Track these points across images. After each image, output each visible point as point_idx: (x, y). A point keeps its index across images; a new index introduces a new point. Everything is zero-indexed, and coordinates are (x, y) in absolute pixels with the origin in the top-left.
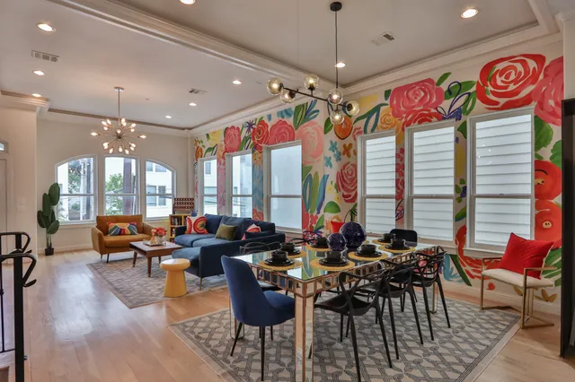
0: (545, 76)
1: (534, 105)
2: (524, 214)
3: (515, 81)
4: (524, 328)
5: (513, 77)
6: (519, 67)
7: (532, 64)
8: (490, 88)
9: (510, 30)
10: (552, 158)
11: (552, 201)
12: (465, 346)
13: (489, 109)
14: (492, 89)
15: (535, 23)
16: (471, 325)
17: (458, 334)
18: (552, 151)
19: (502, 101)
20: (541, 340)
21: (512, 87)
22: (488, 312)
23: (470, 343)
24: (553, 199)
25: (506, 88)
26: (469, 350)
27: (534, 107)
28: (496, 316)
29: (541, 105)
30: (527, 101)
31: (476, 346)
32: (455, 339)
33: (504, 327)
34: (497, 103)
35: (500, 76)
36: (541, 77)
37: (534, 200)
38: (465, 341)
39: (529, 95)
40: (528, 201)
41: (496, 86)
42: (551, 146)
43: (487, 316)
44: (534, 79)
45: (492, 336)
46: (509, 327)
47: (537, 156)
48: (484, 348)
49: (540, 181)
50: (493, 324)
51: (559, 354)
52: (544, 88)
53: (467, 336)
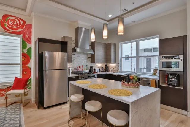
0: (25, 27)
1: (22, 35)
2: (17, 70)
3: (16, 25)
4: (24, 106)
5: (15, 23)
6: (18, 22)
7: (22, 22)
8: (6, 24)
9: (18, 8)
10: (27, 52)
11: (27, 65)
12: (12, 122)
13: (6, 31)
14: (8, 25)
15: (25, 10)
16: (7, 114)
17: (6, 120)
18: (27, 50)
19: (11, 30)
20: (30, 107)
21: (15, 27)
22: (9, 107)
23: (13, 120)
24: (27, 64)
25: (13, 26)
26: (14, 122)
27: (22, 36)
28: (13, 107)
29: (24, 36)
30: (20, 33)
31: (16, 119)
32: (6, 122)
33: (18, 109)
34: (9, 31)
35: (11, 21)
36: (24, 27)
37: (22, 65)
38: (11, 120)
39: (20, 31)
40: (19, 66)
41: (9, 24)
42: (27, 49)
43: (10, 108)
44: (22, 27)
45: (18, 114)
46: (20, 108)
47: (23, 51)
48: (18, 118)
49: (23, 59)
50: (14, 110)
51: (37, 108)
52: (25, 31)
53: (10, 118)
